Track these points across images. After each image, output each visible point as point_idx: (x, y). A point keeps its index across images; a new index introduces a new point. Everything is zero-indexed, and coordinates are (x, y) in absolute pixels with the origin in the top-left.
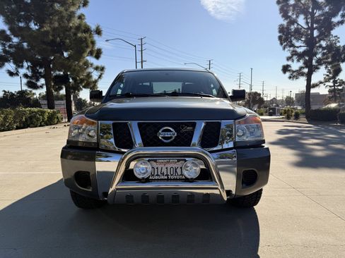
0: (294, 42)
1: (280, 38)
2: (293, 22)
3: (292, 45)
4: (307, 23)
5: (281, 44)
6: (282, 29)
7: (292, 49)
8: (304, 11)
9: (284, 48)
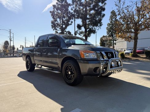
0: (56, 28)
1: (52, 26)
2: (56, 21)
3: (56, 29)
4: (60, 22)
5: (52, 28)
6: (52, 22)
7: (56, 30)
8: (60, 18)
9: (54, 30)
